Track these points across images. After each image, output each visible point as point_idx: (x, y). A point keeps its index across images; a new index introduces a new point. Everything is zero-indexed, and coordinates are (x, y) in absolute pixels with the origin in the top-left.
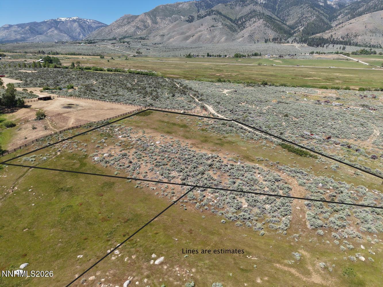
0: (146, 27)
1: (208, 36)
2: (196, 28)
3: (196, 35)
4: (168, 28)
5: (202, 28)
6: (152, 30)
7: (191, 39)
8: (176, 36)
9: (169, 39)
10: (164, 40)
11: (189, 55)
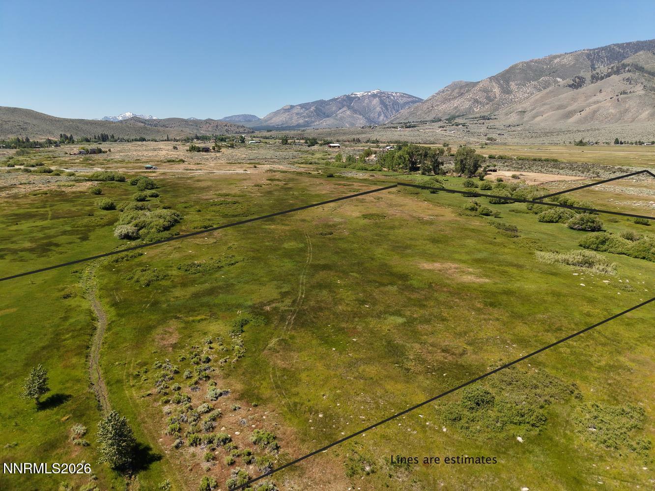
0: (489, 99)
1: (612, 111)
2: (587, 97)
3: (587, 109)
4: (532, 100)
5: (600, 97)
6: (501, 103)
7: (577, 116)
8: (547, 113)
9: (534, 117)
10: (525, 119)
11: (581, 142)
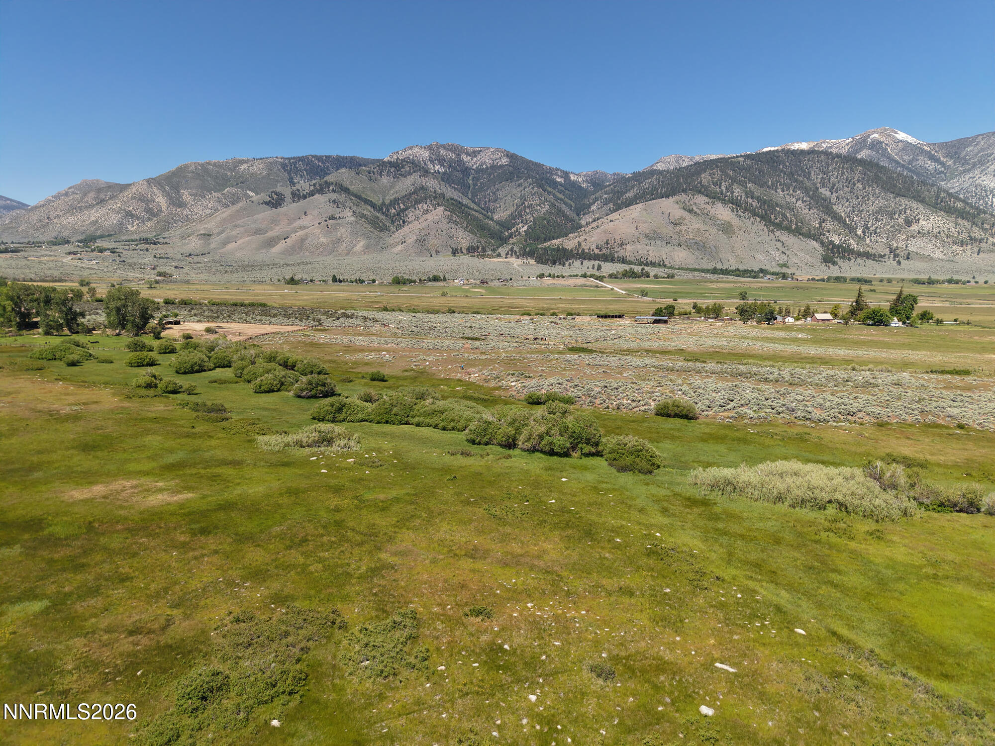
0: (152, 213)
1: (322, 240)
2: (291, 220)
3: (293, 235)
4: (218, 219)
5: (305, 221)
6: (171, 221)
7: (281, 246)
8: (241, 238)
9: (225, 243)
10: (212, 246)
11: (292, 279)
